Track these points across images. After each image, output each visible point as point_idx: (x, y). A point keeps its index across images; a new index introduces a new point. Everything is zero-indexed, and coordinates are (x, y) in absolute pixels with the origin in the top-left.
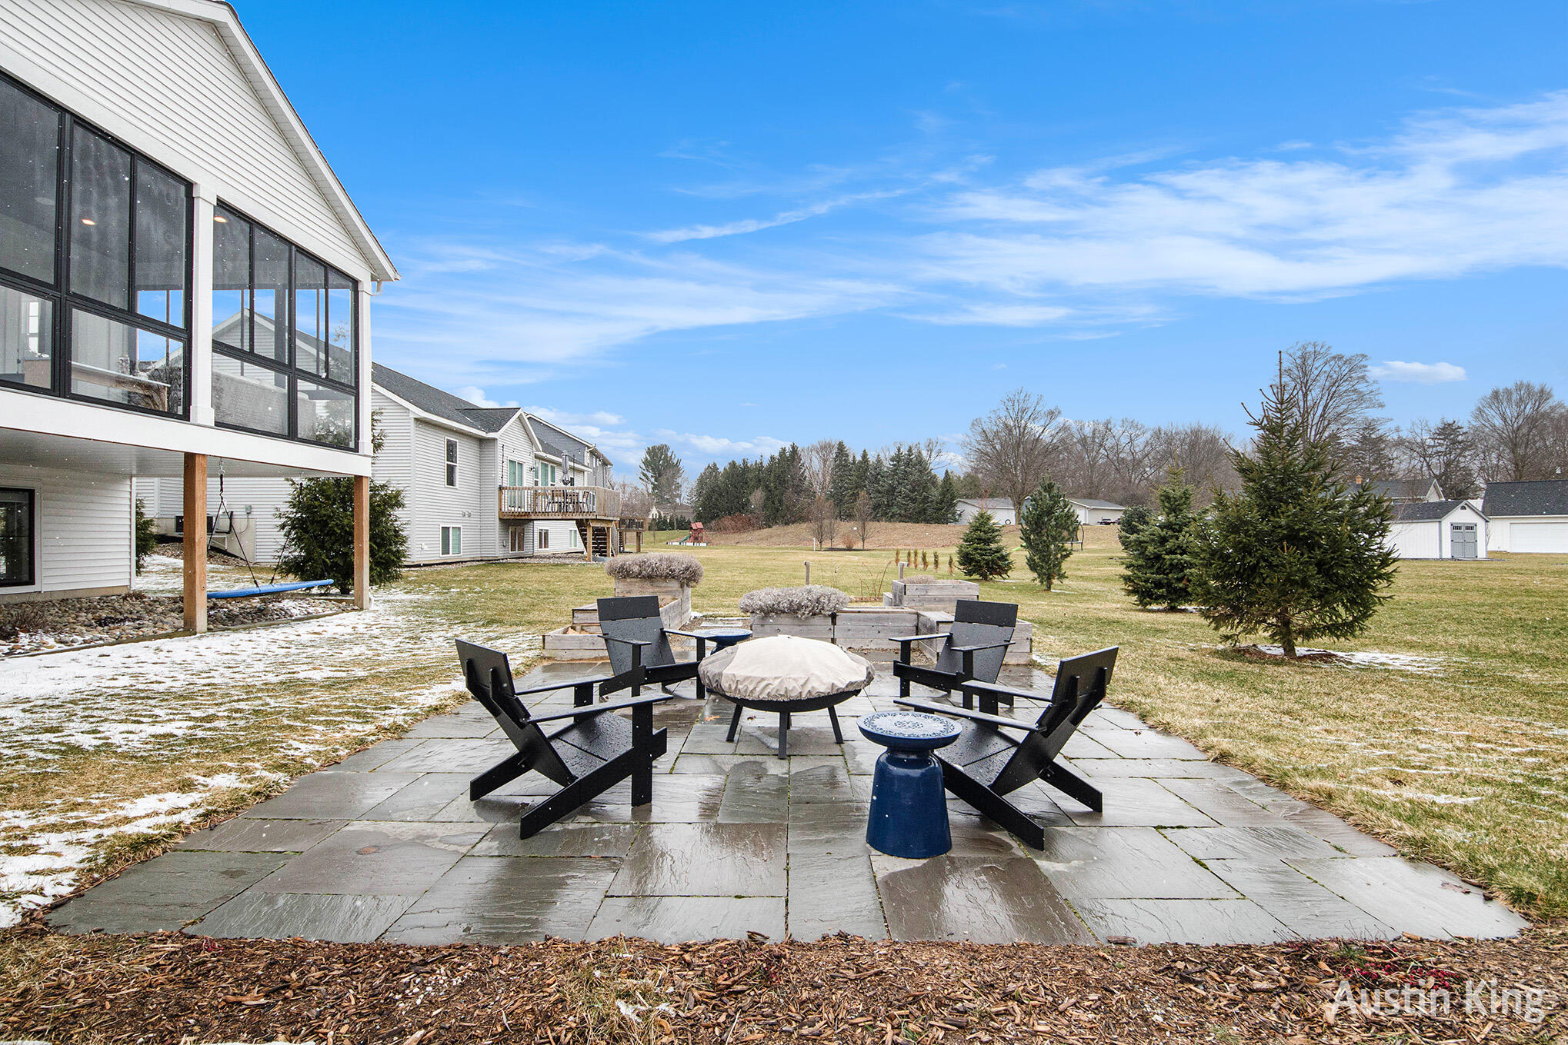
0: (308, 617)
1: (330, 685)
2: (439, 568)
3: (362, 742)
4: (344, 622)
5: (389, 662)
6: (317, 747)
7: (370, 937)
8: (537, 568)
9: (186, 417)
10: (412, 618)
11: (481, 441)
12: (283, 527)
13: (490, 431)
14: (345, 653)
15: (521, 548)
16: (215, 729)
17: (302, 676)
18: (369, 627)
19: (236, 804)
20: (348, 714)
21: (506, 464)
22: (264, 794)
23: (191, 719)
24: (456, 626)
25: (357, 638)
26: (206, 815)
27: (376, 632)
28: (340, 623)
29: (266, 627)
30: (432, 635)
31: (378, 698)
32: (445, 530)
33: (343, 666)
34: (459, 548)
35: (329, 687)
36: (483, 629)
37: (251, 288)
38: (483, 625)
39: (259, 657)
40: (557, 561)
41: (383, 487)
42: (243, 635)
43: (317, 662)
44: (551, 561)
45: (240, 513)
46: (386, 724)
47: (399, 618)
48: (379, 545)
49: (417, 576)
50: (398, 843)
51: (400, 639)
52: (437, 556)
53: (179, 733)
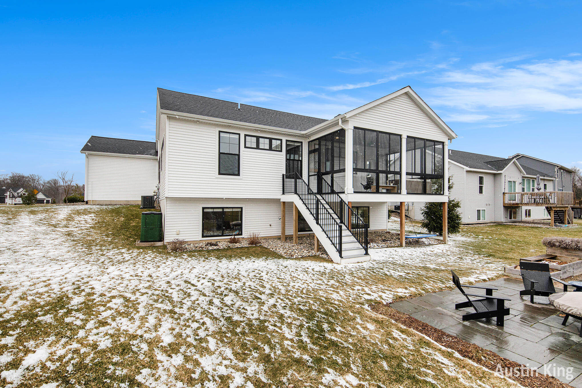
0: (430, 245)
1: (435, 270)
2: (476, 226)
3: (441, 289)
4: (440, 248)
5: (451, 266)
6: (431, 287)
7: (440, 329)
8: (521, 229)
9: (400, 193)
10: (461, 250)
11: (495, 175)
12: (422, 213)
13: (498, 170)
14: (439, 260)
15: (515, 218)
16: (410, 276)
17: (428, 266)
18: (447, 251)
19: (415, 295)
20: (439, 280)
21: (507, 183)
22: (421, 295)
23: (405, 272)
24: (476, 255)
25: (443, 255)
26: (410, 296)
27: (449, 253)
28: (439, 248)
29: (419, 247)
30: (467, 258)
31: (446, 277)
32: (479, 211)
33: (438, 264)
34: (485, 217)
35: (434, 271)
36: (486, 258)
37: (415, 150)
38: (486, 256)
39: (418, 257)
40: (533, 225)
41: (453, 201)
42: (413, 249)
43: (432, 262)
44: (530, 225)
45: (410, 204)
46: (448, 286)
47: (457, 249)
48: (452, 221)
49: (467, 229)
50: (447, 315)
51: (456, 258)
52: (475, 221)
53: (403, 275)
